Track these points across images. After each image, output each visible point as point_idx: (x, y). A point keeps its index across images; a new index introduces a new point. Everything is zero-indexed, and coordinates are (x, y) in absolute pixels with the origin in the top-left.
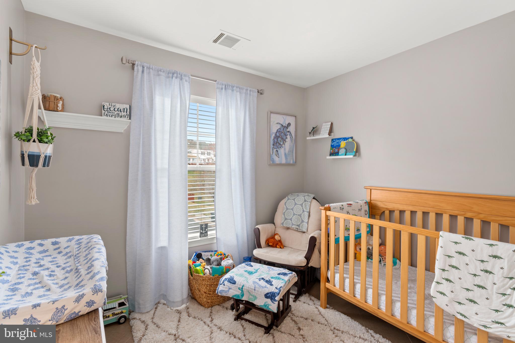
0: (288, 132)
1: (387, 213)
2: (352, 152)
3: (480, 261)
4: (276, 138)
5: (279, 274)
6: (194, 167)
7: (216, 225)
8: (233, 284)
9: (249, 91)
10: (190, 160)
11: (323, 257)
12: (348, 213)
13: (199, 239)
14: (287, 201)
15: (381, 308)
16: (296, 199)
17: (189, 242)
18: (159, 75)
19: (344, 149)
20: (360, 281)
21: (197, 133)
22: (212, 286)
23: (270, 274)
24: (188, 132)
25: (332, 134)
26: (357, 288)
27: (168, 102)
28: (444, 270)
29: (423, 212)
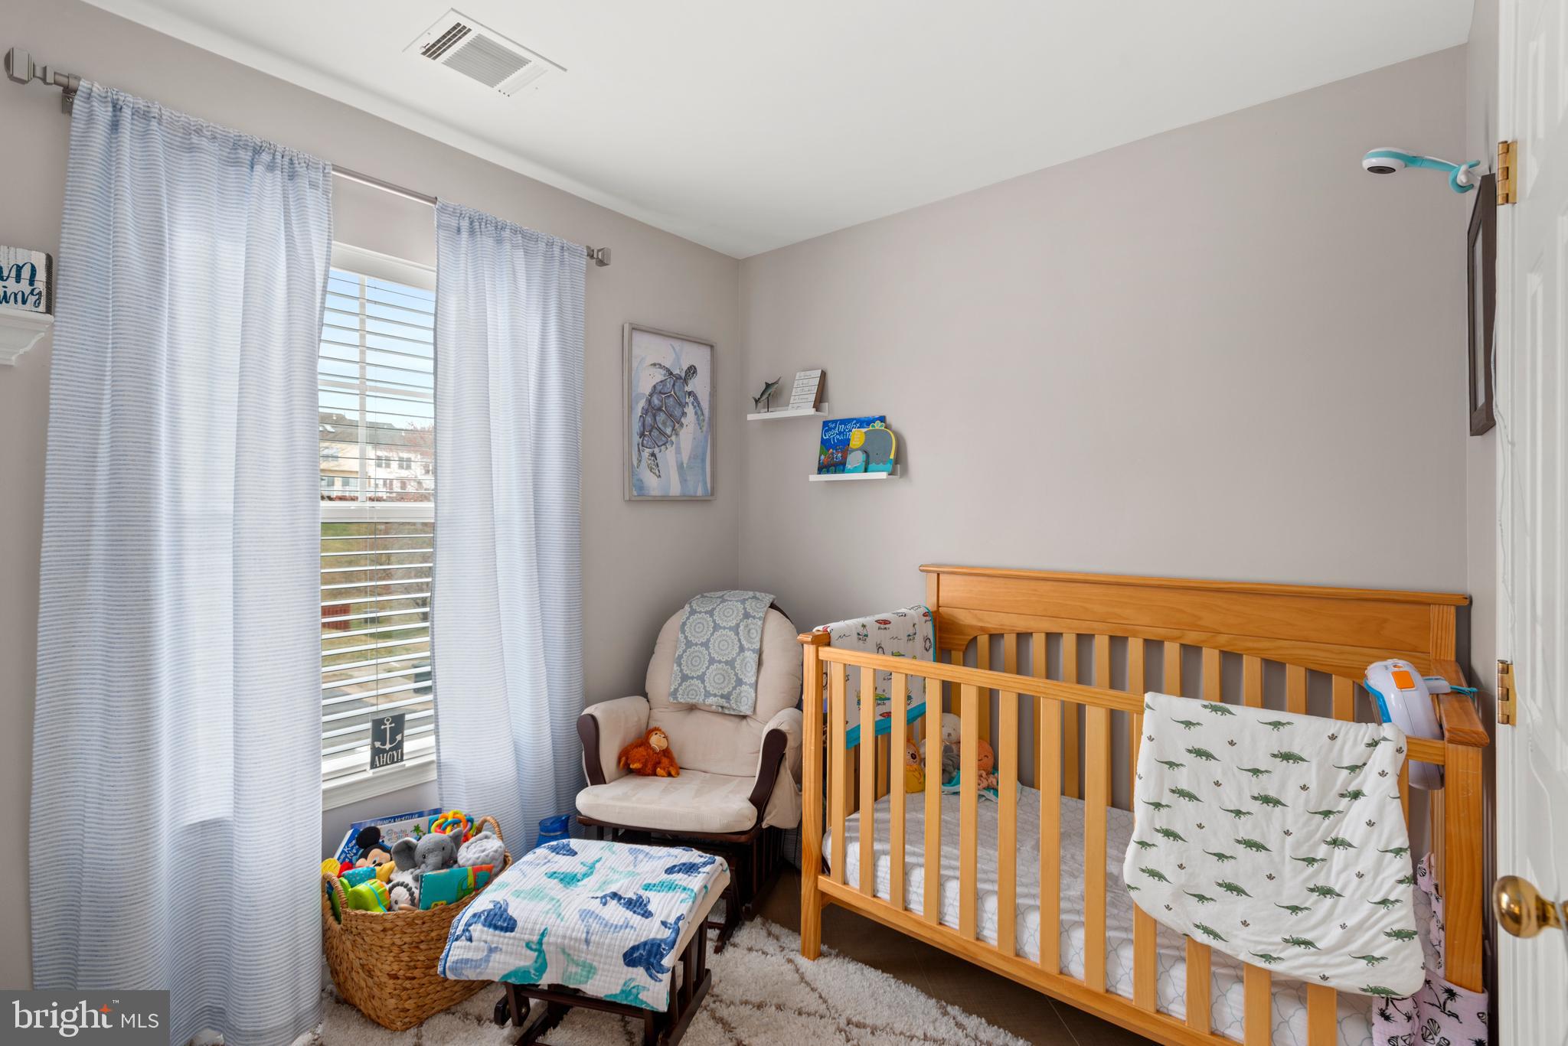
0: (690, 393)
1: (983, 640)
2: (885, 463)
3: (1249, 770)
4: (649, 413)
5: (670, 871)
6: (349, 510)
7: (436, 715)
8: (506, 931)
9: (557, 250)
10: (333, 485)
11: (810, 795)
12: (880, 648)
13: (370, 773)
14: (688, 618)
15: (986, 937)
16: (717, 609)
17: (325, 792)
18: (191, 149)
19: (860, 452)
20: (921, 860)
21: (361, 382)
22: (423, 946)
23: (638, 874)
24: (320, 377)
25: (826, 405)
26: (912, 884)
27: (232, 257)
28: (1157, 805)
29: (1079, 636)
